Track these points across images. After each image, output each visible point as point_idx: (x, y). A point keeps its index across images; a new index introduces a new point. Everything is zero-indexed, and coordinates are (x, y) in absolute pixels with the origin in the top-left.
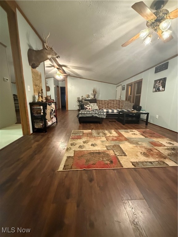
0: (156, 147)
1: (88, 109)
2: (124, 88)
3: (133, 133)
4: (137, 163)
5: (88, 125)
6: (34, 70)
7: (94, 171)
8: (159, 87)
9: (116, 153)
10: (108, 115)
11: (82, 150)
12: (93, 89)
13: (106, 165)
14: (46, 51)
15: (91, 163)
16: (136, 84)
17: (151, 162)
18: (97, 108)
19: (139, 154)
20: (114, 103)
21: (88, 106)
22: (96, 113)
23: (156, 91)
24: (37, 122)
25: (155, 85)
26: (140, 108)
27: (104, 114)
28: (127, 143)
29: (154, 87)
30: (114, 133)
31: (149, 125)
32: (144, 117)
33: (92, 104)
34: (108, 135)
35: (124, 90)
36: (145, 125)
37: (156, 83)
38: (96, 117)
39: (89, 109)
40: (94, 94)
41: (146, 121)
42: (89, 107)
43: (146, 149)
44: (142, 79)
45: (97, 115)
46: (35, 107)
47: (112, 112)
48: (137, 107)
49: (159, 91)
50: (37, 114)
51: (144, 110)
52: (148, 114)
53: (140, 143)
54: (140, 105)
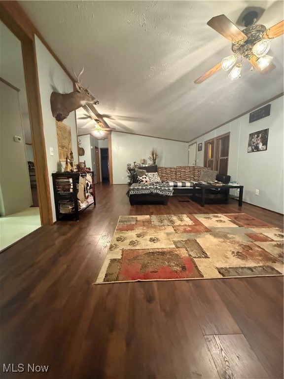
0: (257, 243)
1: (143, 182)
2: (201, 147)
3: (217, 219)
4: (226, 269)
5: (145, 207)
6: (59, 123)
7: (155, 284)
8: (258, 144)
9: (191, 253)
10: (176, 190)
11: (134, 248)
12: (151, 150)
13: (174, 274)
14: (78, 94)
15: (151, 269)
16: (220, 141)
17: (250, 269)
18: (158, 179)
19: (229, 254)
20: (185, 172)
21: (144, 176)
22: (156, 187)
23: (253, 151)
24: (64, 204)
25: (250, 140)
26: (228, 179)
27: (169, 189)
28: (208, 236)
29: (249, 145)
30: (187, 220)
31: (243, 206)
32: (235, 193)
33: (150, 173)
34: (178, 223)
35: (201, 150)
36: (237, 205)
37: (253, 138)
38: (157, 194)
39: (146, 182)
40: (153, 157)
41: (238, 199)
42: (145, 178)
43: (240, 245)
44: (229, 133)
45: (159, 192)
46: (61, 180)
47: (182, 186)
48: (223, 177)
49: (258, 151)
50: (64, 191)
51: (235, 182)
52: (241, 188)
53: (230, 236)
54: (228, 175)
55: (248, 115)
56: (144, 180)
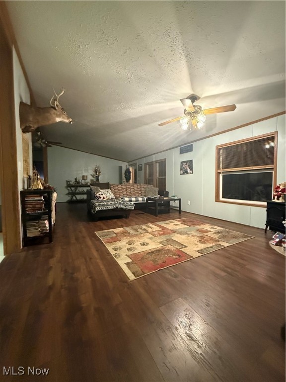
0: (205, 234)
1: (101, 199)
3: (174, 224)
4: (201, 250)
8: (187, 169)
9: (176, 247)
11: (134, 252)
12: (94, 167)
13: (175, 261)
14: (55, 111)
15: (160, 262)
16: (158, 164)
17: (211, 247)
18: (112, 196)
19: (196, 242)
20: (134, 188)
21: (100, 193)
23: (184, 174)
24: (32, 226)
25: (181, 166)
26: (167, 194)
27: (131, 204)
28: (177, 235)
29: (181, 169)
30: (155, 228)
31: (182, 213)
32: (175, 204)
33: (103, 190)
34: (150, 230)
35: (141, 170)
36: (178, 213)
37: (183, 165)
38: (122, 209)
39: (104, 198)
40: (97, 174)
41: (178, 209)
42: (102, 194)
43: (198, 237)
44: (165, 159)
45: (122, 206)
46: (31, 199)
47: (136, 201)
48: (163, 192)
49: (187, 174)
50: (34, 210)
51: (176, 196)
52: (180, 200)
53: (189, 233)
54: (167, 190)
55: (178, 149)
56: (101, 196)
